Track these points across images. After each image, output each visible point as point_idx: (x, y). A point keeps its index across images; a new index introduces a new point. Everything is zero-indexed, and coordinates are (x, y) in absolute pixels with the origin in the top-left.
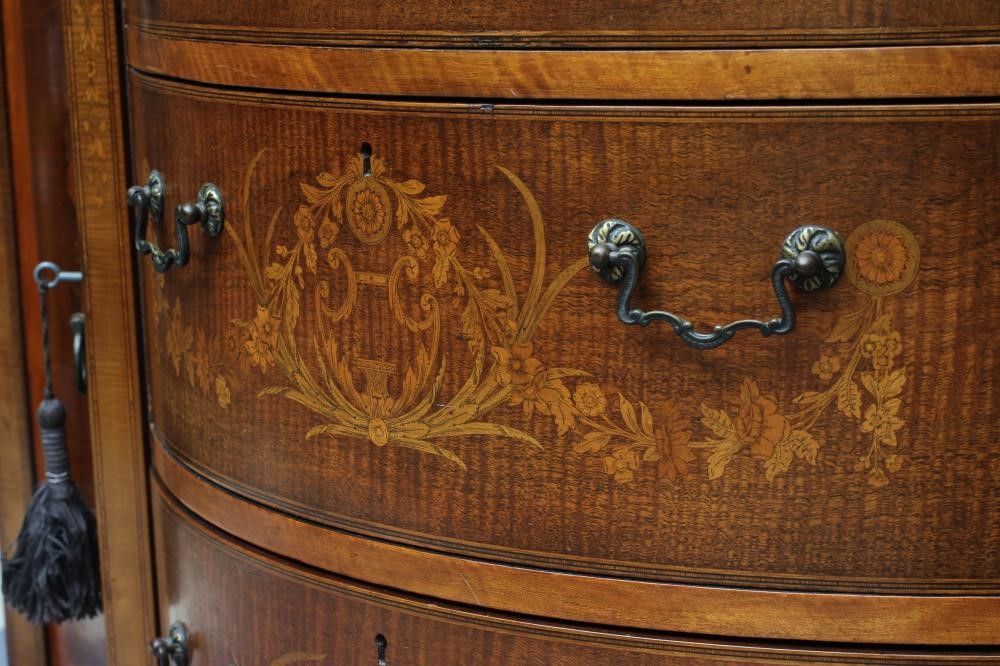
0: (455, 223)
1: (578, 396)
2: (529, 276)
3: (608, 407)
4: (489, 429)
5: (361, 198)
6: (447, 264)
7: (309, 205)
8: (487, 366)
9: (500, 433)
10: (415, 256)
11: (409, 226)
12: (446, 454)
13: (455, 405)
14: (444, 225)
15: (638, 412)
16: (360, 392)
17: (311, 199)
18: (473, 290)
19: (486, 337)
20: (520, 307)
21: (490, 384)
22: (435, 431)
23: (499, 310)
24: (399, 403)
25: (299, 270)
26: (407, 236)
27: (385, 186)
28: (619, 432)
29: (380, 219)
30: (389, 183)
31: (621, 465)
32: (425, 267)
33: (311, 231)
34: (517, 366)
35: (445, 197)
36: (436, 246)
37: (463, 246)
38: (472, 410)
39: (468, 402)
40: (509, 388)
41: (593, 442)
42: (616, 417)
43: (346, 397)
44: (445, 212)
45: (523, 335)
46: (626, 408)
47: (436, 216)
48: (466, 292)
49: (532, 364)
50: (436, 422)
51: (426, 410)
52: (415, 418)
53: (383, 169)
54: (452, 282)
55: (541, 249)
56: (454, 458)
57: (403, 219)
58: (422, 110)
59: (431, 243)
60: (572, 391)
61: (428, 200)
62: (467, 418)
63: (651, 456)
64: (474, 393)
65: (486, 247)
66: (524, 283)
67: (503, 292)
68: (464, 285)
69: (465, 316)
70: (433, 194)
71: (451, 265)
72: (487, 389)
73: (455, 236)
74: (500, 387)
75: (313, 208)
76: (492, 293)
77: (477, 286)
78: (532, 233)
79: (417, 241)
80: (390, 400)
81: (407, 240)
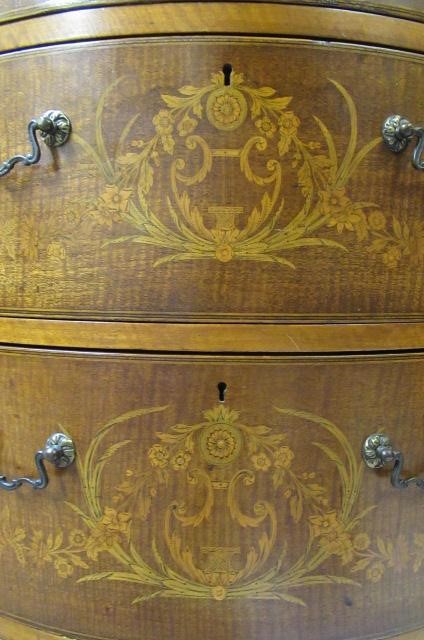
0: (298, 115)
1: (370, 219)
2: (345, 147)
3: (387, 225)
4: (312, 242)
5: (220, 101)
6: (289, 140)
7: (169, 109)
8: (314, 202)
9: (320, 244)
10: (264, 136)
11: (261, 117)
12: (280, 260)
13: (290, 229)
14: (290, 115)
15: (403, 227)
16: (209, 228)
17: (170, 105)
18: (308, 156)
19: (315, 184)
20: (339, 167)
21: (316, 213)
22: (273, 247)
23: (325, 168)
24: (244, 232)
25: (155, 154)
26: (259, 124)
27: (243, 92)
28: (392, 239)
29: (236, 114)
30: (246, 89)
31: (391, 258)
32: (273, 143)
33: (170, 126)
34: (334, 202)
35: (291, 98)
36: (281, 129)
37: (302, 129)
38: (301, 231)
39: (299, 226)
40: (328, 216)
41: (377, 245)
42: (390, 230)
43: (196, 233)
44: (289, 108)
45: (340, 183)
46: (396, 224)
47: (284, 110)
48: (303, 157)
49: (344, 201)
50: (273, 241)
51: (266, 234)
52: (257, 240)
53: (241, 81)
54: (292, 151)
55: (354, 131)
56: (286, 263)
57: (256, 112)
58: (277, 42)
59: (278, 128)
60: (367, 216)
61: (279, 99)
62: (298, 236)
63: (407, 252)
64: (304, 220)
65: (319, 129)
66: (342, 151)
67: (328, 157)
68: (301, 153)
69: (301, 172)
70: (281, 96)
71: (293, 141)
72: (313, 217)
73: (296, 123)
74: (322, 216)
75: (172, 111)
76: (321, 158)
77: (311, 153)
78: (349, 121)
79: (266, 126)
80: (237, 231)
81: (259, 126)
